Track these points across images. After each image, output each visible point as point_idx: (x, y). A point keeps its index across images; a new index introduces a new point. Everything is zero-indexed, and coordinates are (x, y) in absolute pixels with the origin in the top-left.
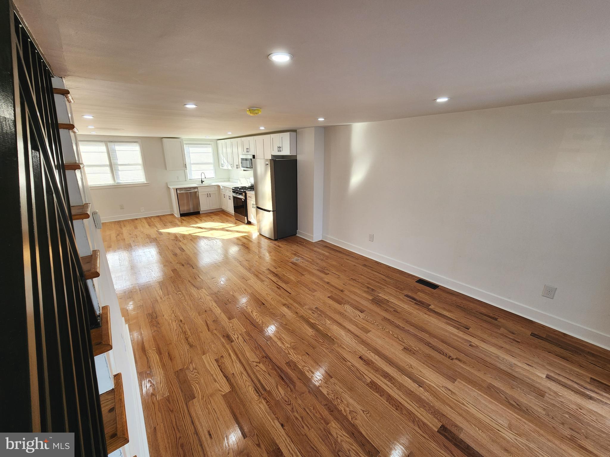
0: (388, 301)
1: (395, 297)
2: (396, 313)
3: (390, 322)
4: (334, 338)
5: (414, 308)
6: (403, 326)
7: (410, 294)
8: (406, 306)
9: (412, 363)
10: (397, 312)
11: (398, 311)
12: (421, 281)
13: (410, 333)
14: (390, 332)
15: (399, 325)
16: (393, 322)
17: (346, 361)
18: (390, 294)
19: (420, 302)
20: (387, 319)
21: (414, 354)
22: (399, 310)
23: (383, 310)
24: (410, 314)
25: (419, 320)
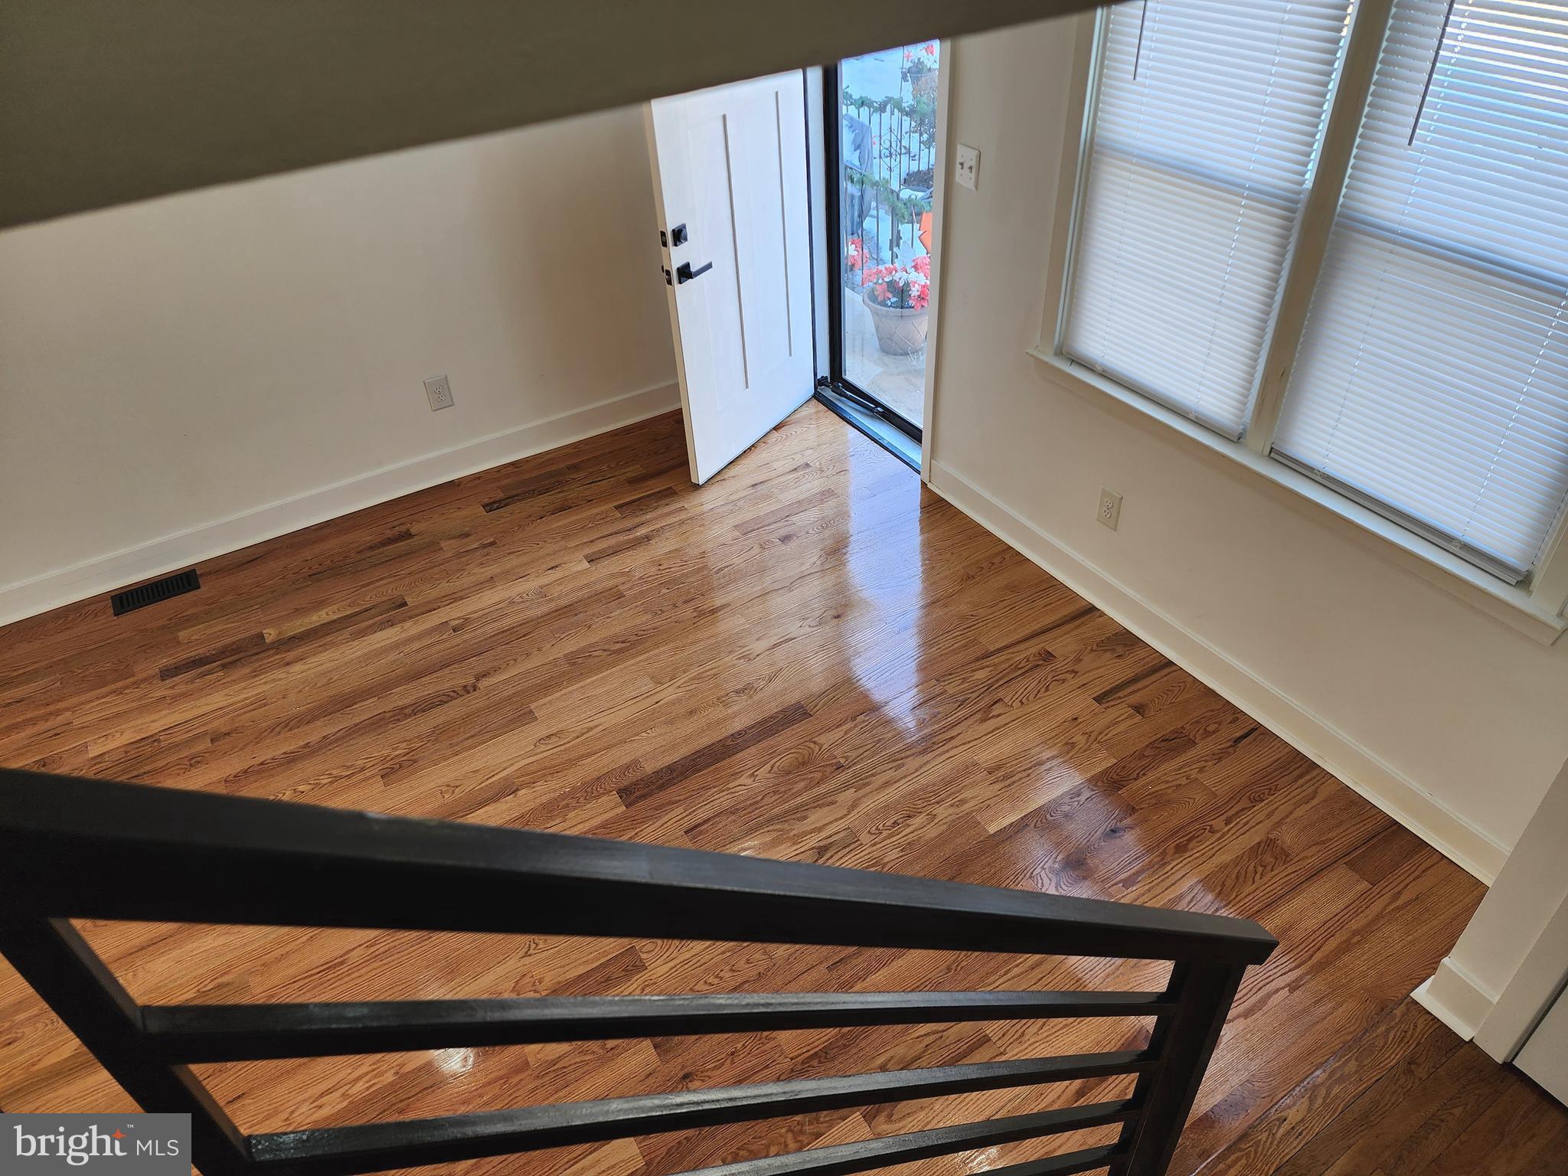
0: (154, 739)
1: (143, 709)
2: (228, 739)
3: (259, 772)
4: (216, 981)
5: (244, 678)
6: (302, 743)
7: (165, 661)
8: (217, 700)
9: (444, 780)
10: (228, 734)
11: (223, 730)
12: (127, 600)
13: (336, 740)
14: (301, 788)
15: (284, 753)
16: (262, 764)
17: (342, 963)
18: (118, 715)
19: (224, 652)
20: (235, 777)
21: (415, 761)
22: (219, 724)
23: (186, 770)
24: (261, 702)
25: (300, 691)
